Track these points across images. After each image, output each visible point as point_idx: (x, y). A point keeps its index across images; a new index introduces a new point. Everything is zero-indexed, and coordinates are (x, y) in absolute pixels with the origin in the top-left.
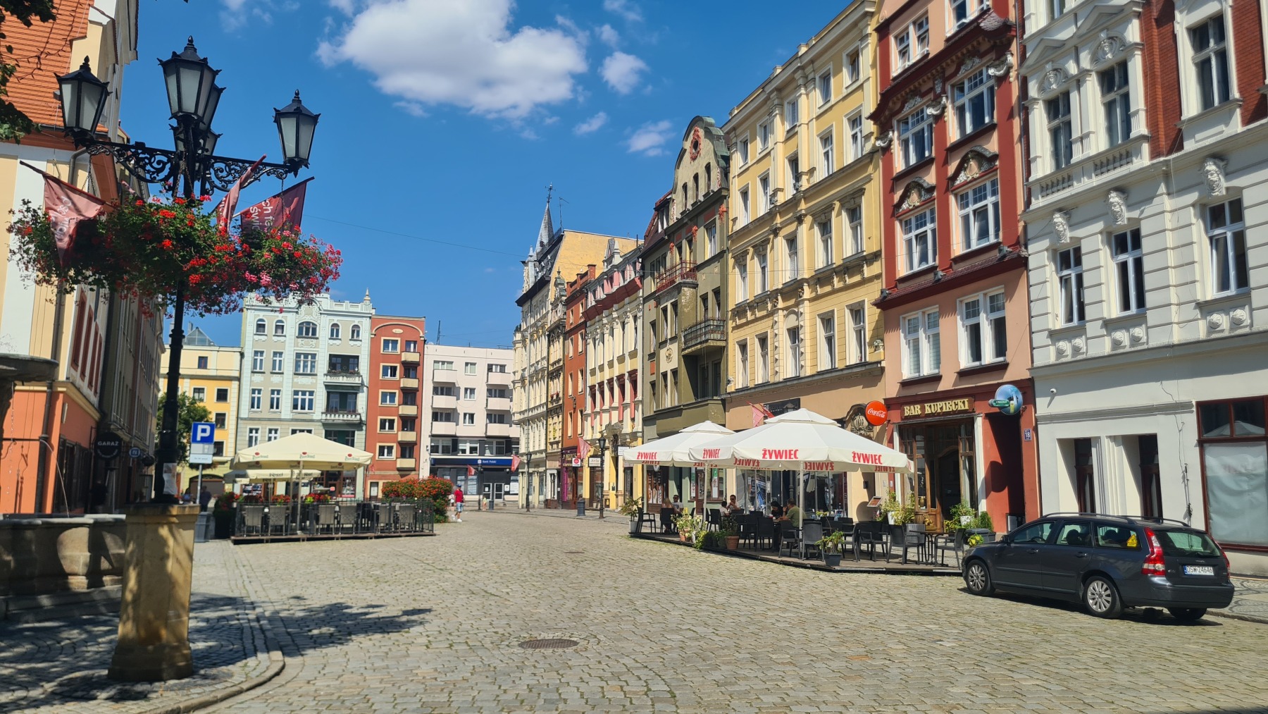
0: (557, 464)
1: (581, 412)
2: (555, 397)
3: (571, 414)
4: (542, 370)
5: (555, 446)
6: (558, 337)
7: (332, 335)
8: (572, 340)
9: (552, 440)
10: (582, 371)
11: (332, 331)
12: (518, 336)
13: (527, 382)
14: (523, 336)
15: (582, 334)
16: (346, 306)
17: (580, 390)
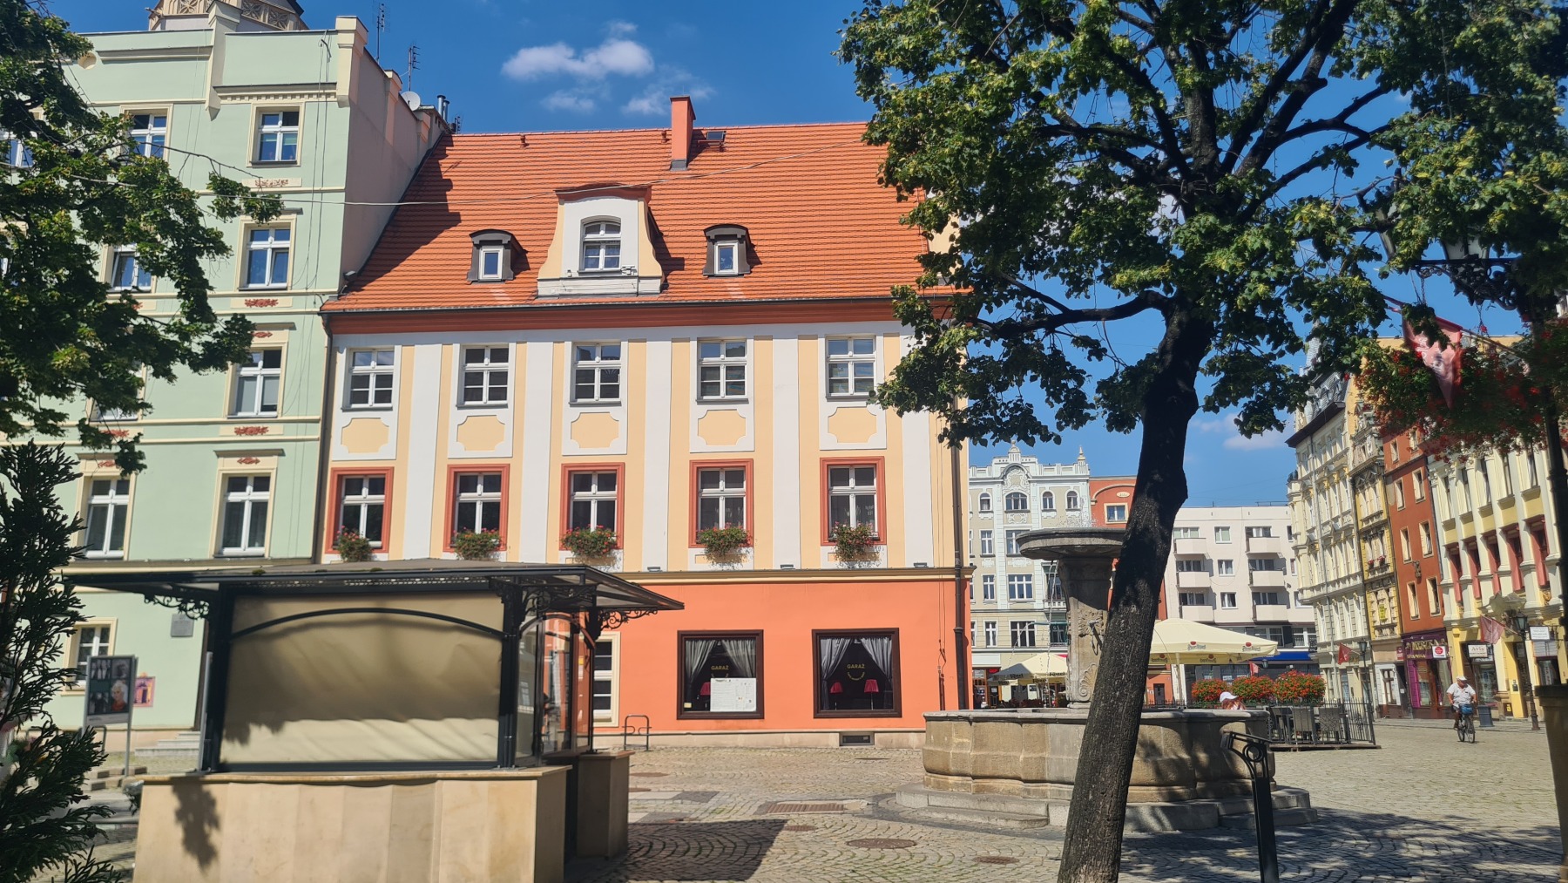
0: (1396, 656)
1: (1434, 582)
2: (1377, 564)
3: (1413, 587)
4: (1348, 529)
5: (1387, 631)
6: (1373, 481)
7: (1045, 506)
8: (1400, 485)
9: (1378, 624)
10: (1426, 526)
11: (1045, 500)
12: (1296, 487)
13: (1319, 546)
14: (1304, 486)
15: (1419, 476)
16: (1057, 470)
17: (1425, 551)
